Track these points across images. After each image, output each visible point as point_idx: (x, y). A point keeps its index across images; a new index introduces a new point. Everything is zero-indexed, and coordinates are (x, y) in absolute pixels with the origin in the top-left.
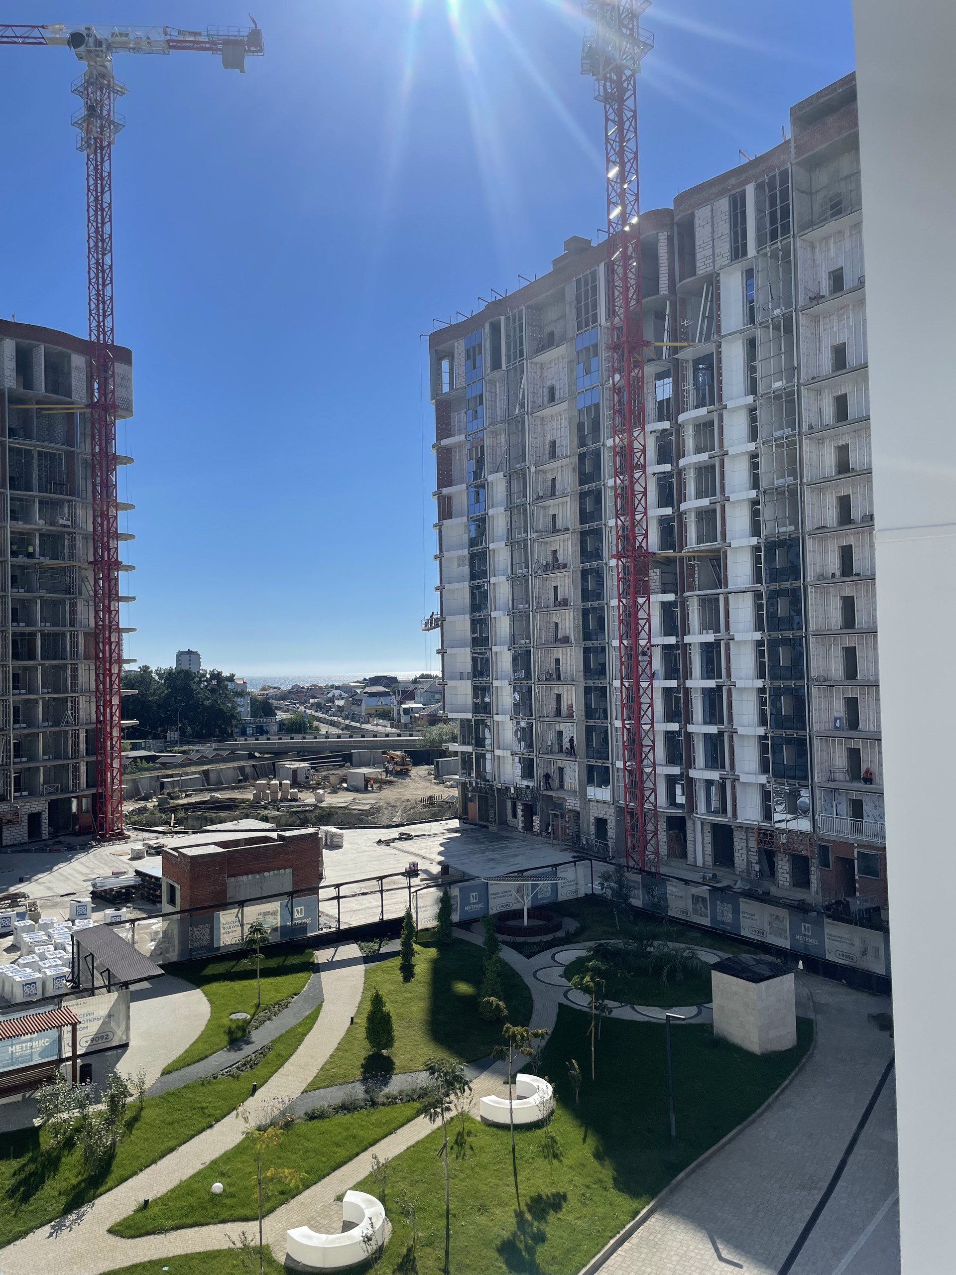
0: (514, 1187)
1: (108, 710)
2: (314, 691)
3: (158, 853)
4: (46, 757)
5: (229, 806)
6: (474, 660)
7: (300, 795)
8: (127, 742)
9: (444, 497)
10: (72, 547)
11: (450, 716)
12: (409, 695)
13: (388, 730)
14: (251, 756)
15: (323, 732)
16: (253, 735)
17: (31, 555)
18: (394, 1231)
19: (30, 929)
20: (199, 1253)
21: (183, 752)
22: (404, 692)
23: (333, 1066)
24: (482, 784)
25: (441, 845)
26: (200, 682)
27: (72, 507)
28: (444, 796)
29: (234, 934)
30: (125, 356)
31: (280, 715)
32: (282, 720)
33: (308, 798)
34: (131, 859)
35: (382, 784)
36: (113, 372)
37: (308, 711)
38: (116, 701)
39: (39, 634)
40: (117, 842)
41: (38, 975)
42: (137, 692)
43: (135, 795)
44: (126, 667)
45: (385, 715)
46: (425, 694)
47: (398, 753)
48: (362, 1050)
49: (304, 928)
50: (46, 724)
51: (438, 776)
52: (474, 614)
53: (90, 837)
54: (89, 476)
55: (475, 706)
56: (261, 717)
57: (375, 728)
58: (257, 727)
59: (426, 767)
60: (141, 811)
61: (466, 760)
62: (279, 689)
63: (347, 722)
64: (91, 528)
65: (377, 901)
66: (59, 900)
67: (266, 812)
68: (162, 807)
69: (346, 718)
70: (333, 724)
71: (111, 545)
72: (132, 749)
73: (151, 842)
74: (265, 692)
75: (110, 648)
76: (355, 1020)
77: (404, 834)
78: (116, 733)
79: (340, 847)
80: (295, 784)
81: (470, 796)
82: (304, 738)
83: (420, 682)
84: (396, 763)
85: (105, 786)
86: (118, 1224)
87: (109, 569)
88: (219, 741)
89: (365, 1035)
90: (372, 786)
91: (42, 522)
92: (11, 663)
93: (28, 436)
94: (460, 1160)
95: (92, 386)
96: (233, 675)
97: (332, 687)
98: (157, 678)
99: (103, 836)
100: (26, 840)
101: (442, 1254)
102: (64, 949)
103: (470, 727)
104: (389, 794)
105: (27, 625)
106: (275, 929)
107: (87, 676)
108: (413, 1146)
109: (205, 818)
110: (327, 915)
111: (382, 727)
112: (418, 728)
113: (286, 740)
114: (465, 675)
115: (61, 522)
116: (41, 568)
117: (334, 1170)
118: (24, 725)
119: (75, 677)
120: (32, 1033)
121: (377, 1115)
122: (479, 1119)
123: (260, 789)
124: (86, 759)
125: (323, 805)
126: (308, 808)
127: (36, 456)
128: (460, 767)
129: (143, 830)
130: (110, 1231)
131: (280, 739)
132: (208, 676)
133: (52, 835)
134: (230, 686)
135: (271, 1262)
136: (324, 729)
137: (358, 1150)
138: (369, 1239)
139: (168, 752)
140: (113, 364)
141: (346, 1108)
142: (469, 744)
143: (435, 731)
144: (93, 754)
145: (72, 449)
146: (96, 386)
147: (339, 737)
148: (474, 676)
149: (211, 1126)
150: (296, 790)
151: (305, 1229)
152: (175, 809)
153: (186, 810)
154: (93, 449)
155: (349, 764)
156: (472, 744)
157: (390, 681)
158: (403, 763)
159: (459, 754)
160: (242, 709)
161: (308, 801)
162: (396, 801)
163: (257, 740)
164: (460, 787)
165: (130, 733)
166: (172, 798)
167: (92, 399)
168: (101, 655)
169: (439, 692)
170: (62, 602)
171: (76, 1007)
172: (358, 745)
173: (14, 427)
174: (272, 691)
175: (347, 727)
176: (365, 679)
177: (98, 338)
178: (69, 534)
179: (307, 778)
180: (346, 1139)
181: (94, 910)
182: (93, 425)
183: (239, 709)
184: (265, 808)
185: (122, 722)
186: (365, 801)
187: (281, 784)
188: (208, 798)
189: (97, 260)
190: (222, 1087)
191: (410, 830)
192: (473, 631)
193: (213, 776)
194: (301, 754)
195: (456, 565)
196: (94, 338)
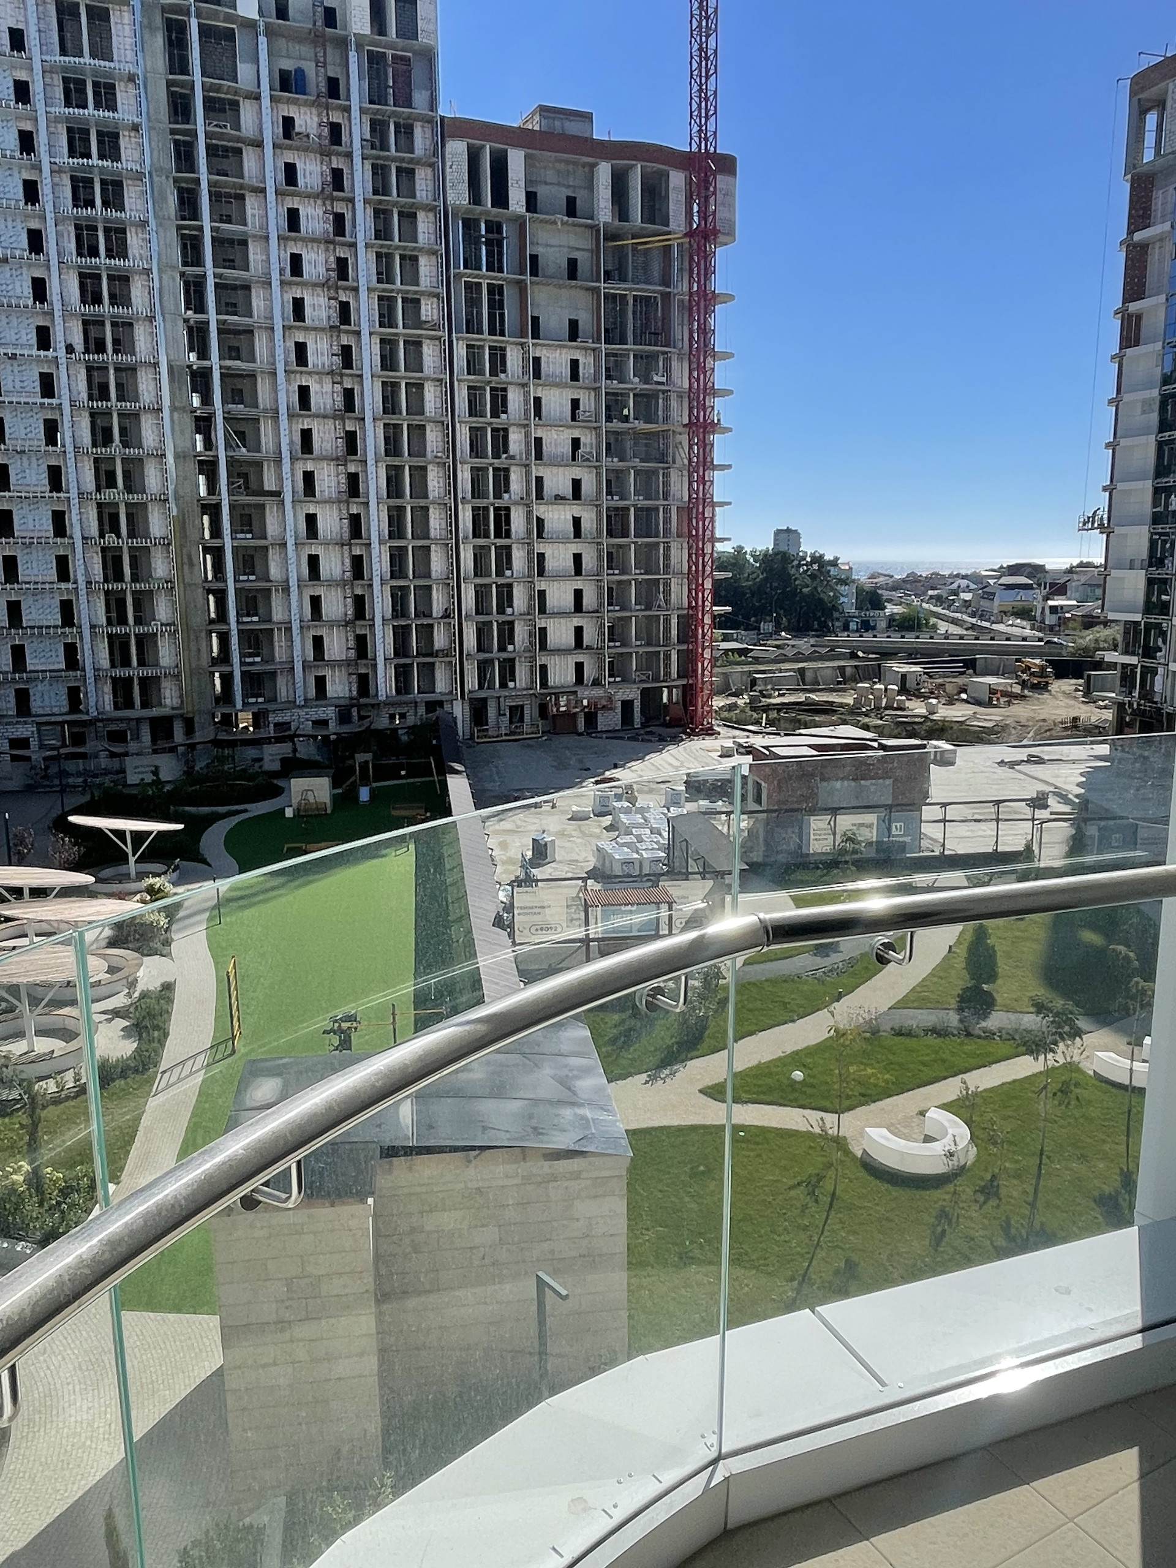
0: (1124, 1147)
1: (700, 595)
2: (934, 581)
3: (748, 753)
4: (638, 643)
5: (827, 709)
6: (1153, 544)
7: (908, 704)
8: (718, 632)
9: (1130, 316)
10: (667, 408)
11: (1111, 616)
12: (1059, 589)
13: (1028, 632)
14: (853, 656)
15: (942, 631)
16: (857, 631)
17: (626, 419)
18: (978, 1155)
19: (627, 811)
20: (776, 1129)
21: (777, 647)
22: (1052, 585)
23: (925, 989)
24: (1147, 706)
25: (1082, 774)
26: (799, 566)
27: (667, 361)
28: (1093, 719)
29: (825, 842)
30: (727, 165)
31: (890, 609)
32: (892, 614)
33: (918, 708)
34: (721, 756)
35: (1011, 697)
36: (715, 188)
37: (925, 605)
38: (708, 584)
39: (632, 509)
40: (707, 738)
41: (636, 856)
42: (730, 575)
43: (725, 690)
44: (720, 547)
45: (1024, 613)
46: (1081, 588)
47: (1037, 661)
48: (960, 980)
49: (903, 847)
50: (638, 607)
51: (1087, 693)
52: (1158, 480)
53: (681, 729)
54: (686, 321)
55: (1148, 603)
56: (867, 610)
57: (1010, 630)
58: (862, 621)
59: (1073, 681)
60: (732, 707)
61: (1127, 675)
62: (892, 577)
63: (973, 621)
64: (686, 385)
65: (992, 830)
66: (655, 786)
67: (867, 720)
68: (753, 705)
69: (973, 615)
70: (955, 622)
71: (707, 404)
72: (723, 640)
73: (742, 741)
74: (874, 581)
75: (704, 525)
76: (953, 949)
77: (1034, 756)
78: (707, 620)
79: (952, 764)
80: (903, 690)
81: (1127, 719)
82: (918, 637)
83: (1077, 573)
84: (1033, 674)
85: (696, 677)
86: (709, 1087)
87: (704, 432)
88: (818, 636)
89: (964, 965)
90: (998, 699)
91: (637, 380)
92: (605, 541)
93: (623, 279)
94: (1063, 1107)
95: (692, 208)
96: (837, 559)
97: (957, 576)
98: (752, 560)
99: (693, 730)
100: (619, 727)
101: (1030, 1189)
102: (660, 835)
103: (1137, 632)
104: (1020, 711)
105: (621, 499)
106: (870, 844)
107: (679, 555)
108: (1009, 1083)
109: (799, 721)
110: (931, 839)
111: (1017, 629)
112: (1067, 632)
113: (896, 638)
114: (1138, 564)
115: (656, 378)
116: (634, 433)
117: (919, 1087)
118: (617, 608)
119: (667, 557)
120: (632, 905)
121: (970, 1046)
122: (1091, 1073)
123: (862, 693)
124: (677, 648)
125: (934, 717)
126: (916, 720)
127: (631, 302)
128: (1118, 683)
129: (733, 727)
130: (701, 1091)
131: (889, 637)
132: (809, 559)
133: (644, 725)
134: (833, 571)
135: (847, 1152)
136: (943, 627)
137: (946, 1074)
138: (952, 1155)
139: (761, 645)
140: (715, 178)
141: (938, 1032)
142: (1133, 654)
143: (1088, 638)
144: (684, 642)
145: (668, 290)
146: (696, 208)
147: (961, 638)
148: (1150, 565)
149: (793, 1021)
150: (904, 698)
151: (884, 1131)
152: (767, 709)
153: (779, 711)
154: (691, 287)
155: (971, 671)
156: (1138, 654)
157: (1035, 570)
158: (1042, 673)
159: (1119, 667)
160: (846, 600)
161: (918, 711)
162: (1028, 720)
163: (861, 636)
164: (1116, 707)
165: (721, 622)
166: (764, 696)
167: (691, 225)
168: (694, 533)
169: (1098, 586)
170: (655, 472)
171: (673, 888)
172: (985, 649)
173: (610, 268)
174: (882, 579)
175: (973, 627)
176: (1001, 567)
177: (699, 146)
178: (664, 392)
179: (918, 684)
180: (935, 1061)
181: (687, 800)
182: (691, 259)
183: (842, 599)
184: (866, 715)
185: (715, 608)
186: (989, 717)
187: (886, 689)
188: (803, 699)
189: (700, 45)
190: (806, 987)
191: (1043, 752)
192: (1155, 503)
193: (809, 675)
194: (912, 655)
195: (1139, 411)
196: (694, 148)
